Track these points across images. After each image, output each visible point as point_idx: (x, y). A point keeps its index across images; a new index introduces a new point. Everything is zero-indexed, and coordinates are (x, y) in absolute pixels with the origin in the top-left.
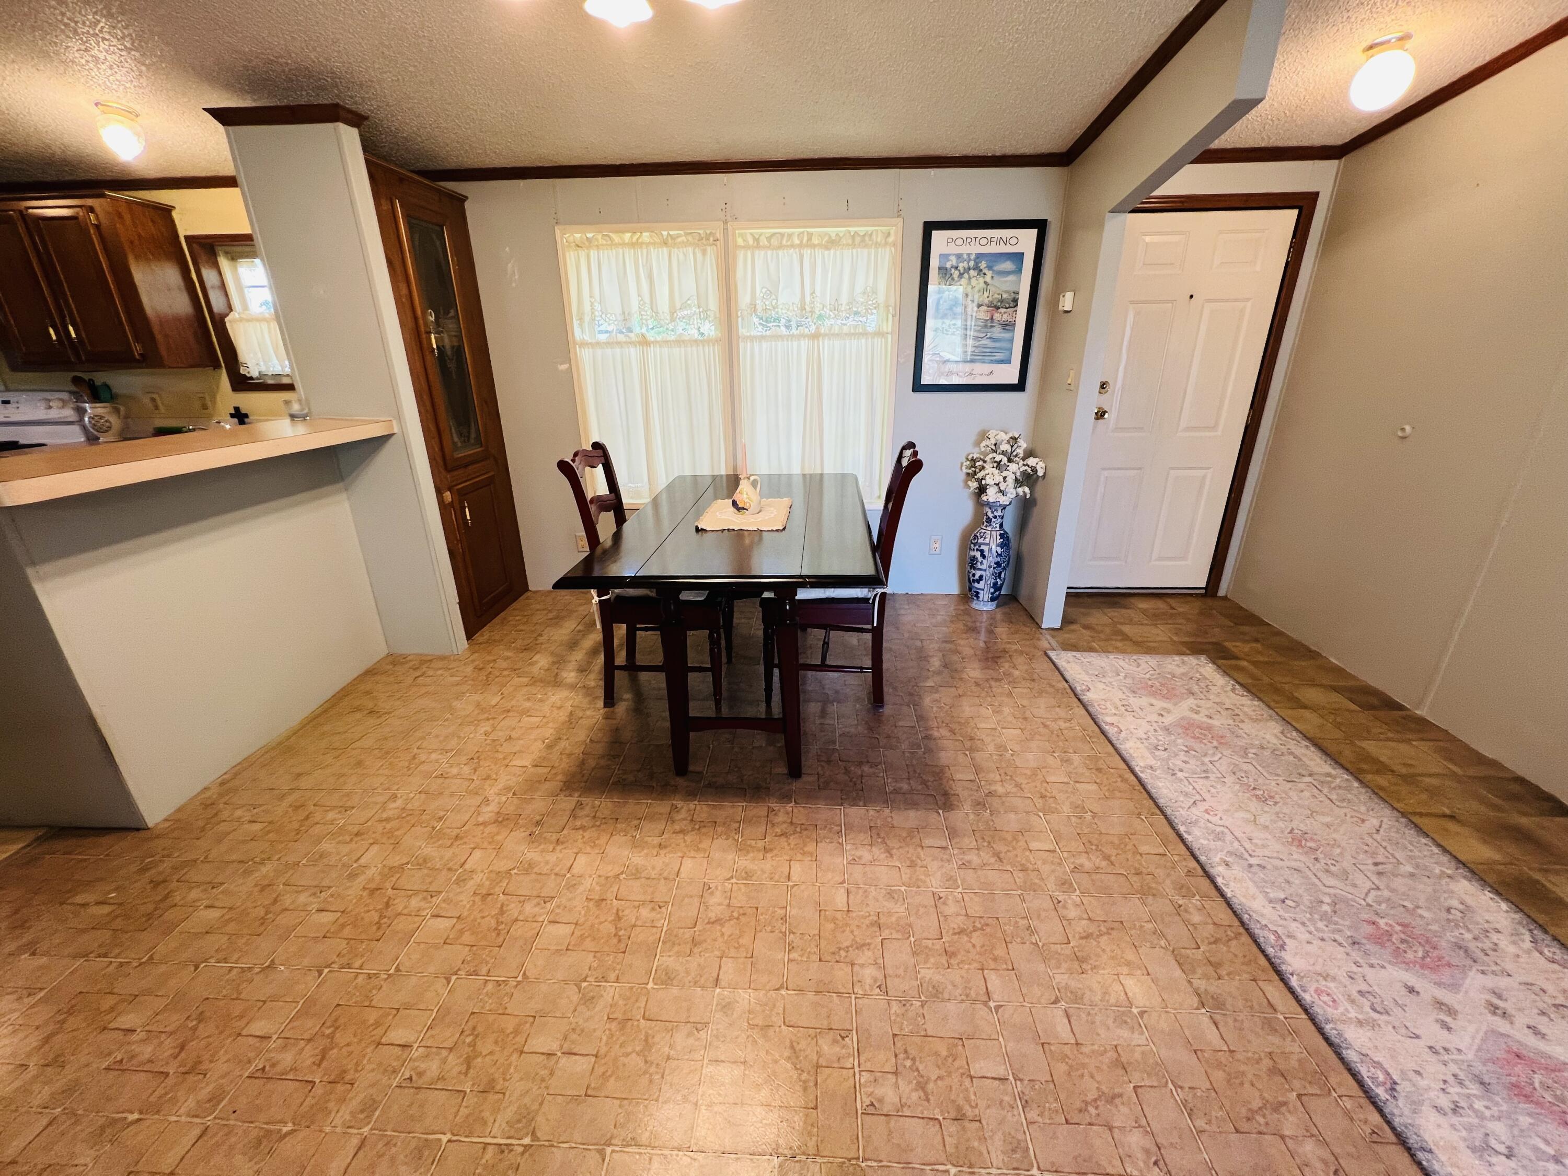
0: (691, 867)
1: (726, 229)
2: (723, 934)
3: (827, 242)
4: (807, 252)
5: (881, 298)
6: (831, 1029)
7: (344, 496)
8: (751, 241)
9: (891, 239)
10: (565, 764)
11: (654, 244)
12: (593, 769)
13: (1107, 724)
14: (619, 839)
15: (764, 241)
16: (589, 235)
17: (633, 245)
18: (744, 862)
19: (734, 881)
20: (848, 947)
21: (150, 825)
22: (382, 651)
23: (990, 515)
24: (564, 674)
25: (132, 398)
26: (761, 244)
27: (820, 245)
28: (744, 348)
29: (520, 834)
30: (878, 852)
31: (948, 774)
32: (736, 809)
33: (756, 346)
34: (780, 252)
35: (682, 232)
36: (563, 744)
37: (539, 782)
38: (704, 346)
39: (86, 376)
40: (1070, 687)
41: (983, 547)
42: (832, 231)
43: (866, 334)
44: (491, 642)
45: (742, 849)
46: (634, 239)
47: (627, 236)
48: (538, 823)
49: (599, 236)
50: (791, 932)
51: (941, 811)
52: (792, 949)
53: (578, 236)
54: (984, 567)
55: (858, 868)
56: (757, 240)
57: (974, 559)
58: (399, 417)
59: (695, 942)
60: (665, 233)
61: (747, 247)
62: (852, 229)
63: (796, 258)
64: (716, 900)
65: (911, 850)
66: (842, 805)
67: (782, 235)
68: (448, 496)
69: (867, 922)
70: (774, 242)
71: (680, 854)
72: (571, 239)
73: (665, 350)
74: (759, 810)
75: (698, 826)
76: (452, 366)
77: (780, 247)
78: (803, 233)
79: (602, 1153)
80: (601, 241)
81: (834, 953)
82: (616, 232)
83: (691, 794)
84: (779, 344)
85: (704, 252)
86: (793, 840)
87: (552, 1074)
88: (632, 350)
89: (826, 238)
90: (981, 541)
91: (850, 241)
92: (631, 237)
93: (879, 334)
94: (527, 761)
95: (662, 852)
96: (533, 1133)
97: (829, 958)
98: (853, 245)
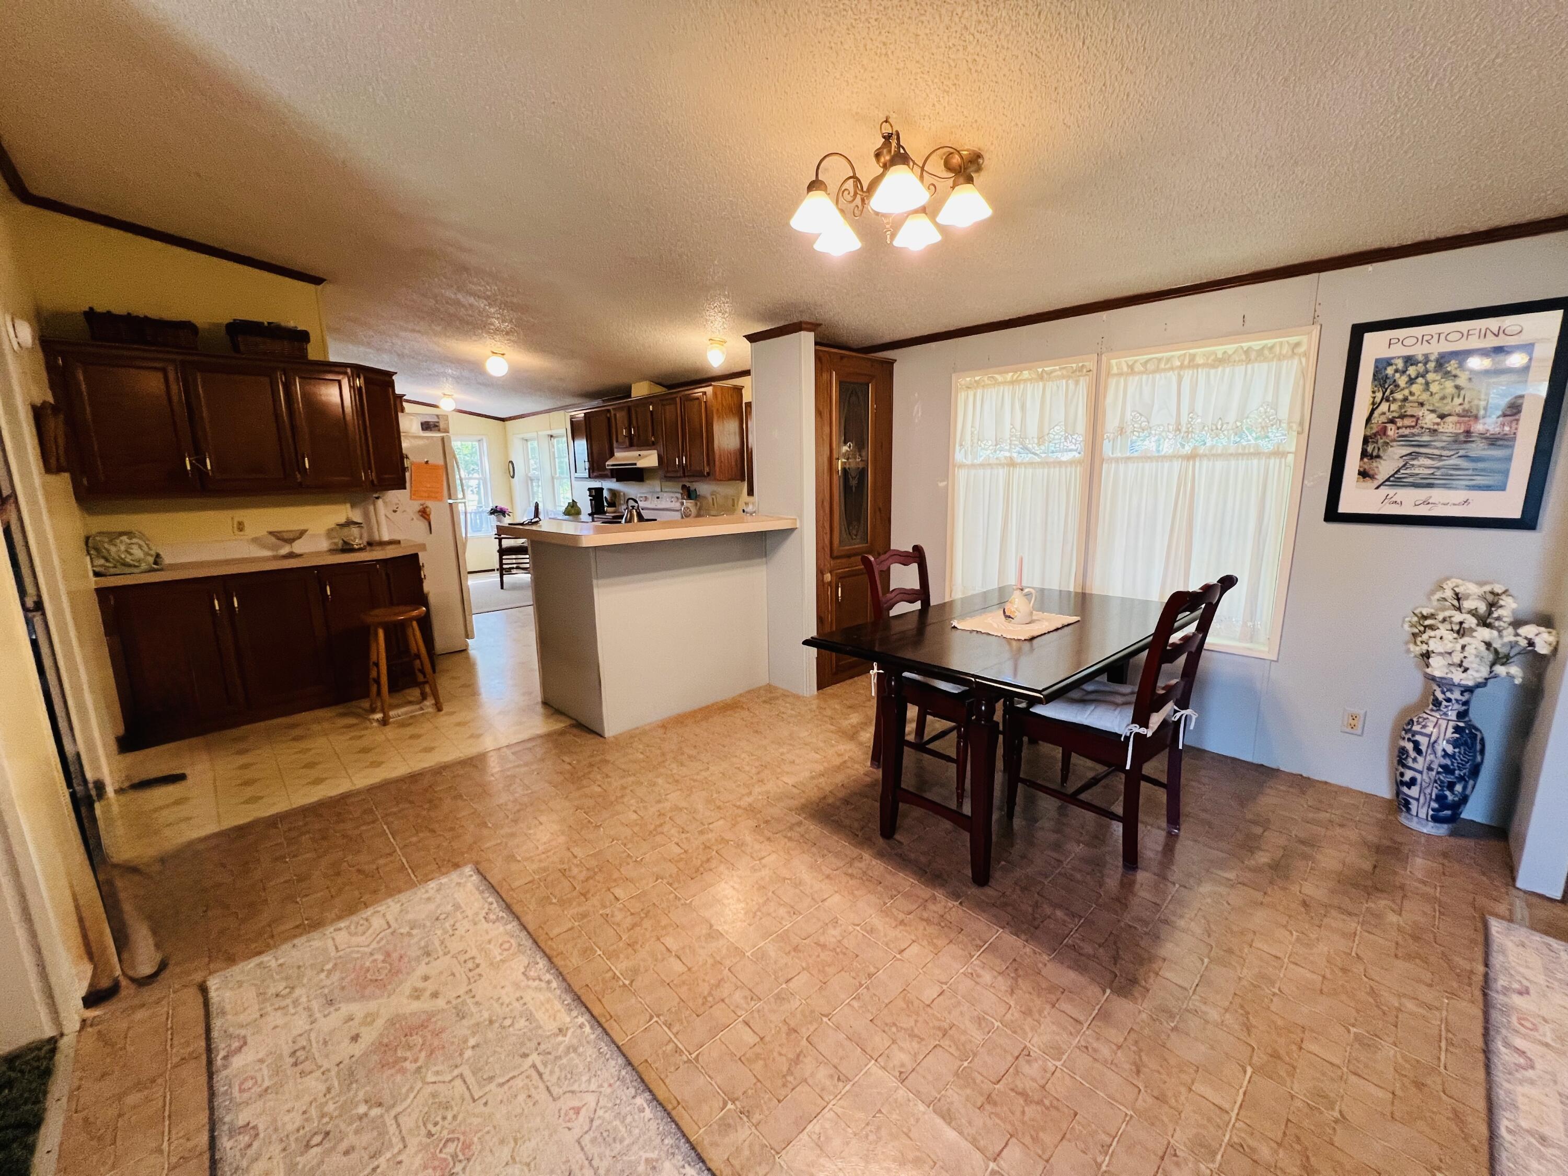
0: (835, 901)
1: (1099, 361)
2: (818, 956)
3: (1214, 361)
4: (1188, 374)
5: (1284, 413)
6: (836, 1068)
7: (764, 567)
8: (1125, 369)
9: (1301, 349)
10: (813, 794)
11: (1031, 380)
12: (829, 805)
13: (1507, 1044)
14: (806, 858)
15: (1138, 367)
16: (977, 378)
17: (1012, 382)
18: (877, 921)
19: (858, 928)
20: (901, 1028)
21: (606, 735)
22: (763, 680)
23: (1440, 697)
24: (862, 733)
25: (705, 497)
26: (1136, 370)
27: (1204, 365)
28: (1108, 471)
29: (752, 823)
30: (1003, 984)
31: (1155, 966)
32: (905, 881)
33: (1122, 467)
34: (1158, 376)
35: (1057, 367)
36: (822, 780)
37: (787, 797)
38: (1066, 467)
39: (688, 484)
40: (1486, 975)
41: (1418, 738)
42: (1220, 350)
43: (1259, 454)
44: (834, 696)
45: (885, 911)
46: (1015, 377)
47: (1009, 376)
48: (767, 822)
49: (986, 378)
50: (867, 988)
51: (1108, 991)
52: (857, 998)
53: (968, 379)
54: (1419, 766)
55: (969, 983)
56: (1131, 367)
57: (1403, 751)
58: (801, 517)
59: (796, 949)
60: (1040, 370)
61: (1120, 374)
62: (1245, 345)
63: (1174, 379)
64: (834, 933)
65: (1038, 1002)
66: (1003, 928)
67: (1160, 360)
68: (828, 577)
69: (937, 1024)
70: (1151, 366)
71: (836, 889)
72: (963, 382)
73: (1030, 471)
74: (924, 892)
75: (866, 878)
76: (854, 483)
77: (1157, 370)
78: (1185, 354)
79: (651, 1018)
80: (987, 382)
81: (886, 1024)
82: (1000, 373)
83: (880, 855)
84: (1147, 465)
85: (1077, 383)
86: (931, 930)
87: (663, 960)
88: (1001, 471)
89: (1213, 357)
90: (1416, 728)
91: (1244, 357)
92: (1012, 376)
93: (1279, 454)
94: (790, 780)
95: (827, 881)
96: (632, 982)
97: (879, 1024)
98: (1249, 361)
